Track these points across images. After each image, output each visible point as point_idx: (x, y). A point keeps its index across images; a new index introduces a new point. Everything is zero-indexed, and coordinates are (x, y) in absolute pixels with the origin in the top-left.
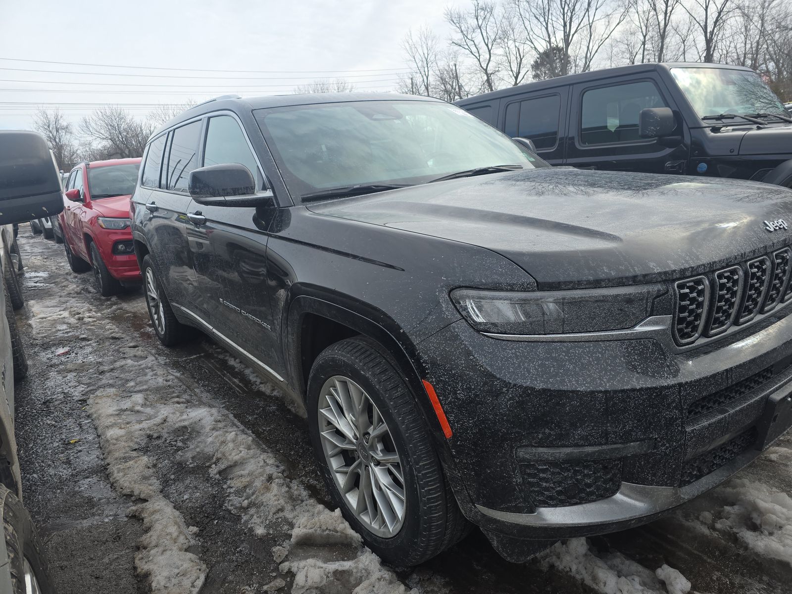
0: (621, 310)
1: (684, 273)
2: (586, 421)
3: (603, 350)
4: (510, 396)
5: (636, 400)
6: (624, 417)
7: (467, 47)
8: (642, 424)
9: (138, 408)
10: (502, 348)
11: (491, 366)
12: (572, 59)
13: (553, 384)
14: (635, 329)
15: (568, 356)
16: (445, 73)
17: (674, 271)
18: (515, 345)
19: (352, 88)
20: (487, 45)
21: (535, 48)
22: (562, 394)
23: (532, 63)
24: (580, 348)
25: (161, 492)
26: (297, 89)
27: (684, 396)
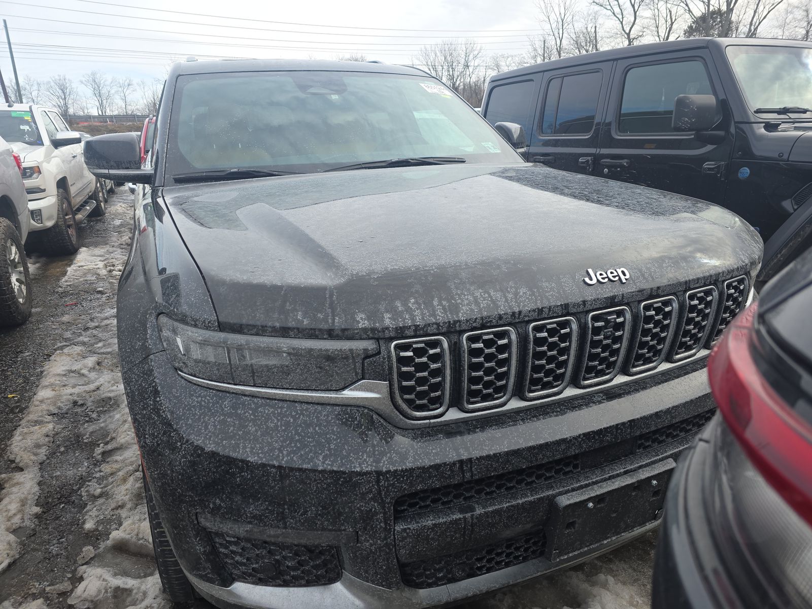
0: (321, 368)
1: (403, 332)
2: (260, 498)
3: (297, 413)
4: (183, 452)
5: (318, 483)
6: (305, 502)
7: (609, 7)
8: (329, 513)
9: (84, 371)
10: (190, 393)
11: (172, 413)
12: (734, 26)
13: (226, 448)
14: (344, 392)
15: (255, 416)
16: (581, 36)
17: (387, 328)
18: (203, 392)
19: (480, 49)
20: (633, 6)
21: (689, 10)
22: (231, 461)
23: (686, 28)
24: (272, 407)
25: (40, 464)
26: (423, 49)
27: (385, 487)
